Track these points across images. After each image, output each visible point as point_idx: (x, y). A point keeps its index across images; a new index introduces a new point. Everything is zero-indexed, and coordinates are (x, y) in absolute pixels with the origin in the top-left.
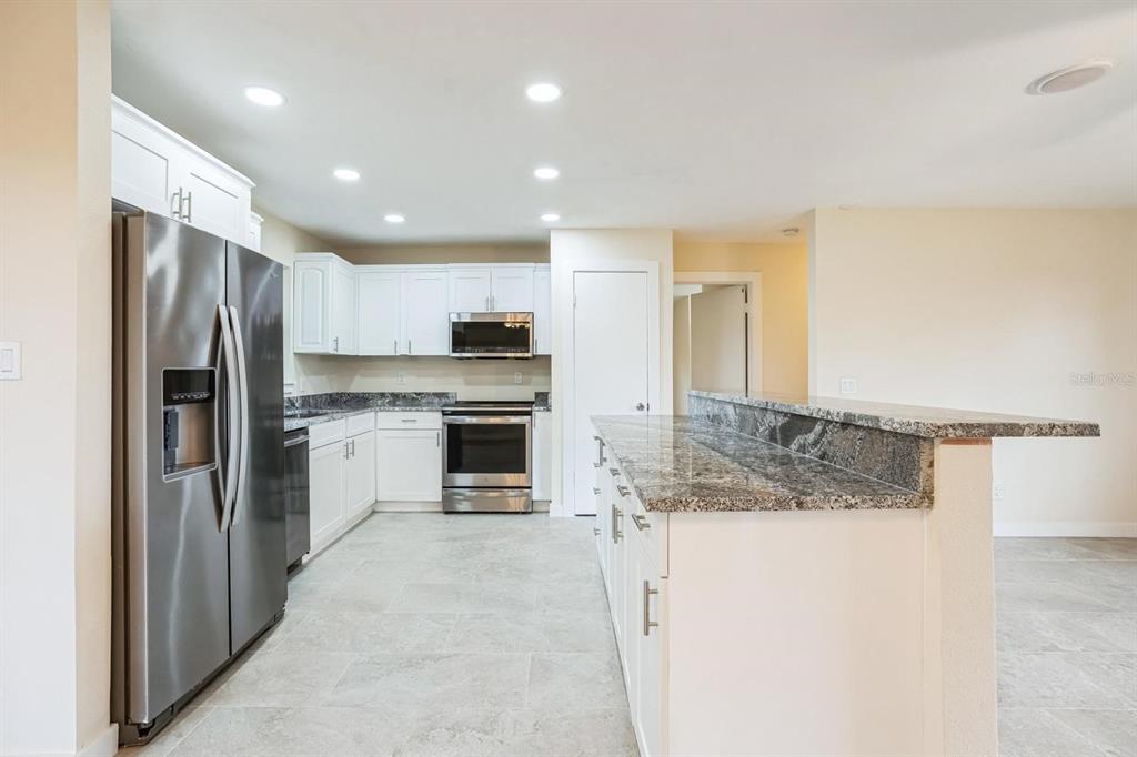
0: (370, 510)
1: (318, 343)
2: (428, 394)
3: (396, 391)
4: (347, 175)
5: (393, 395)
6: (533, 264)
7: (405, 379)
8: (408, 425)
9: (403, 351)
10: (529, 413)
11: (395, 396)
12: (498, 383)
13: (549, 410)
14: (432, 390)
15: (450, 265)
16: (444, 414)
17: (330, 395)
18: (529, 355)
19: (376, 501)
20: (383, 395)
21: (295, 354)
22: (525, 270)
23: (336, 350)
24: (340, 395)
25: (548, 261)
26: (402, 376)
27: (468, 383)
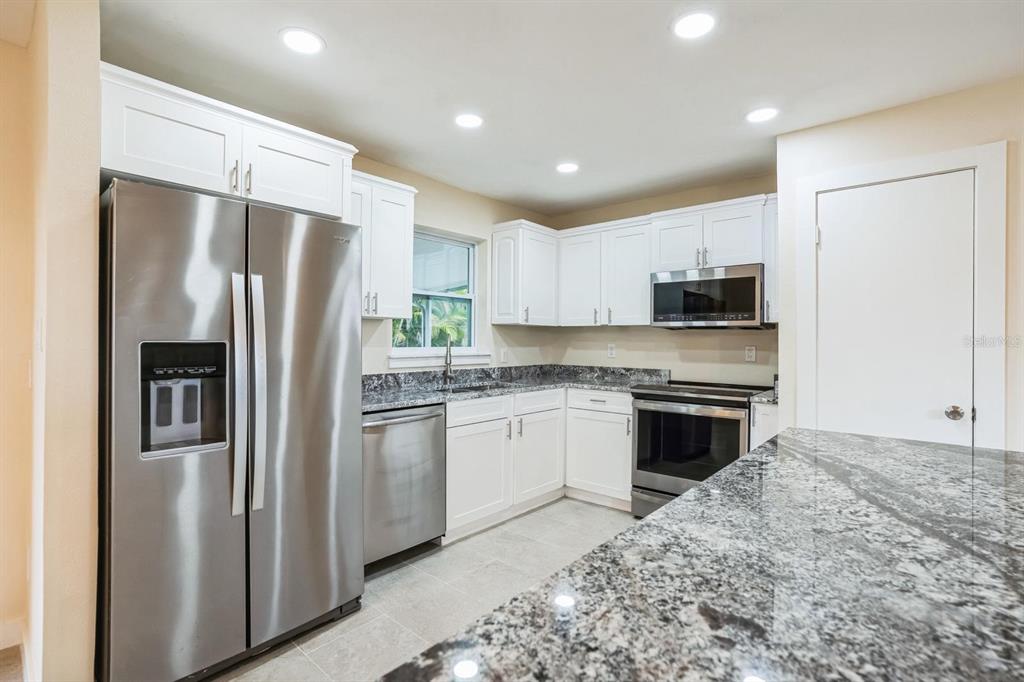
0: (560, 494)
1: (509, 314)
2: (638, 370)
3: (605, 365)
4: (469, 121)
5: (601, 369)
6: (763, 196)
7: (614, 352)
8: (598, 406)
9: (603, 321)
10: (746, 406)
11: (604, 371)
12: (724, 360)
13: (775, 402)
14: (642, 366)
15: (653, 215)
16: (637, 396)
17: (541, 367)
18: (756, 322)
19: (565, 486)
20: (592, 369)
21: (493, 325)
22: (750, 205)
23: (527, 320)
24: (553, 366)
25: (774, 190)
26: (612, 349)
27: (684, 359)
